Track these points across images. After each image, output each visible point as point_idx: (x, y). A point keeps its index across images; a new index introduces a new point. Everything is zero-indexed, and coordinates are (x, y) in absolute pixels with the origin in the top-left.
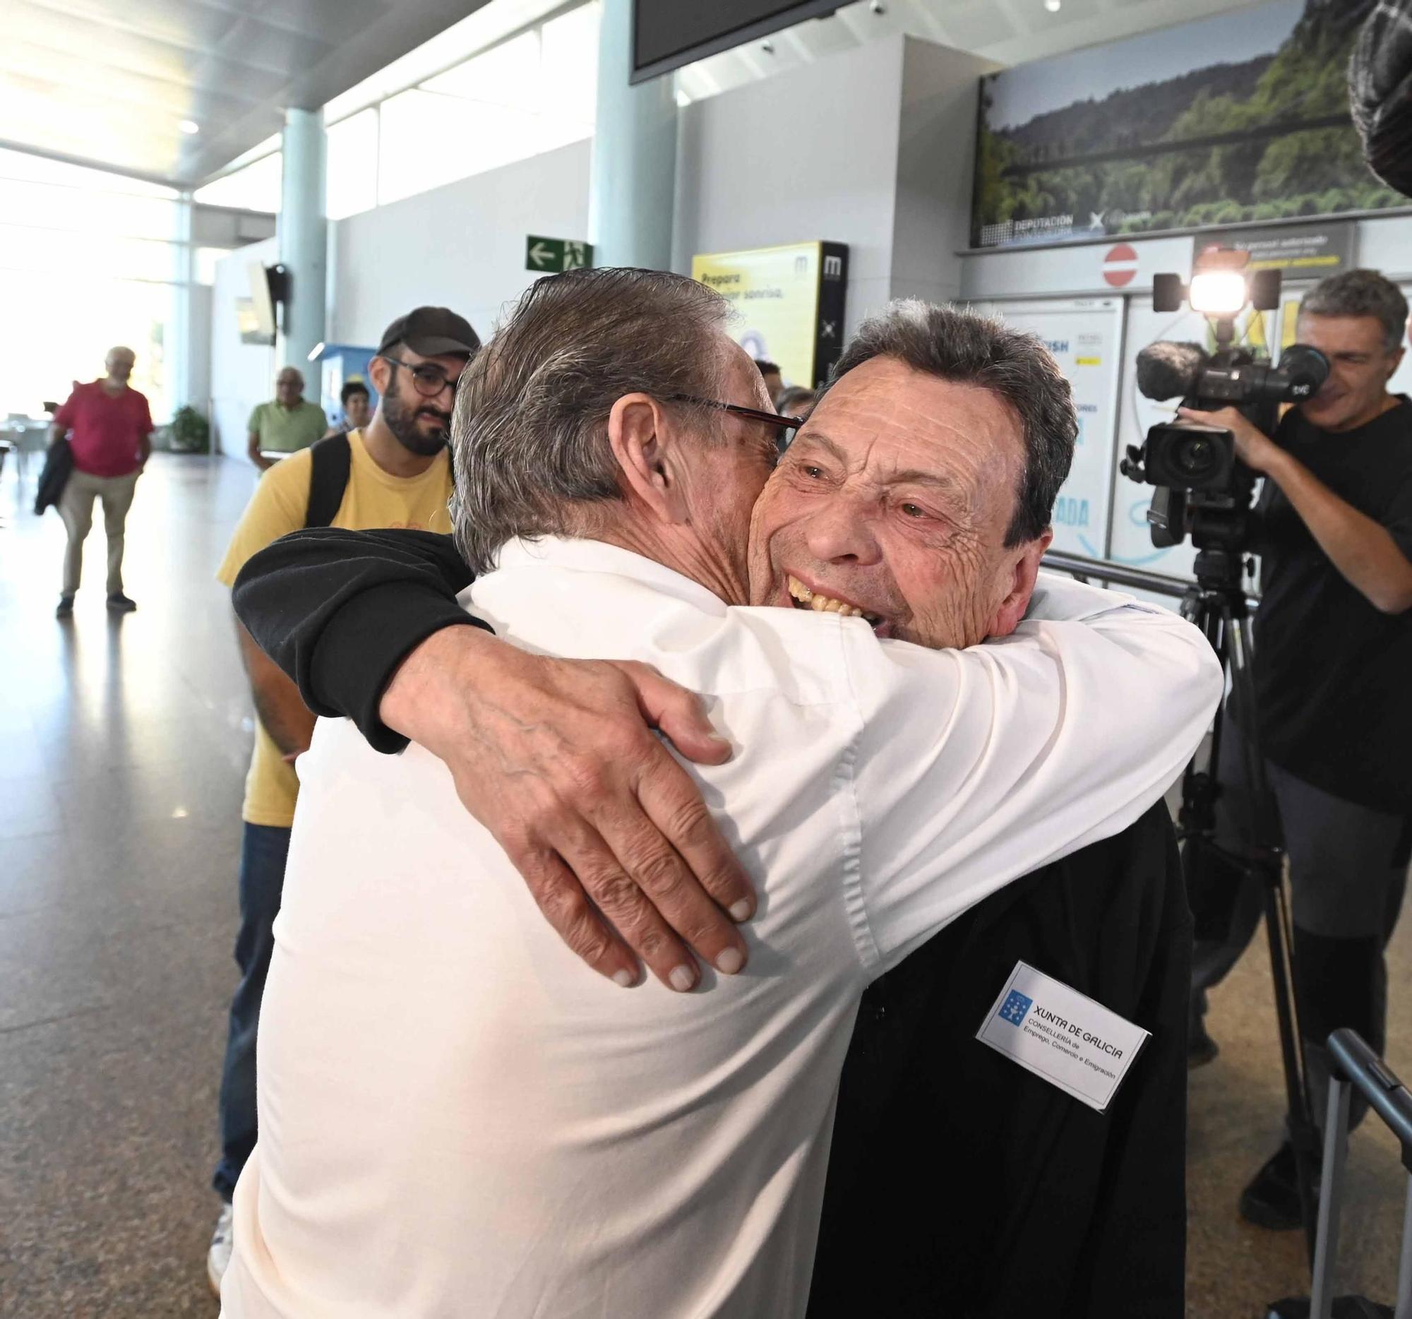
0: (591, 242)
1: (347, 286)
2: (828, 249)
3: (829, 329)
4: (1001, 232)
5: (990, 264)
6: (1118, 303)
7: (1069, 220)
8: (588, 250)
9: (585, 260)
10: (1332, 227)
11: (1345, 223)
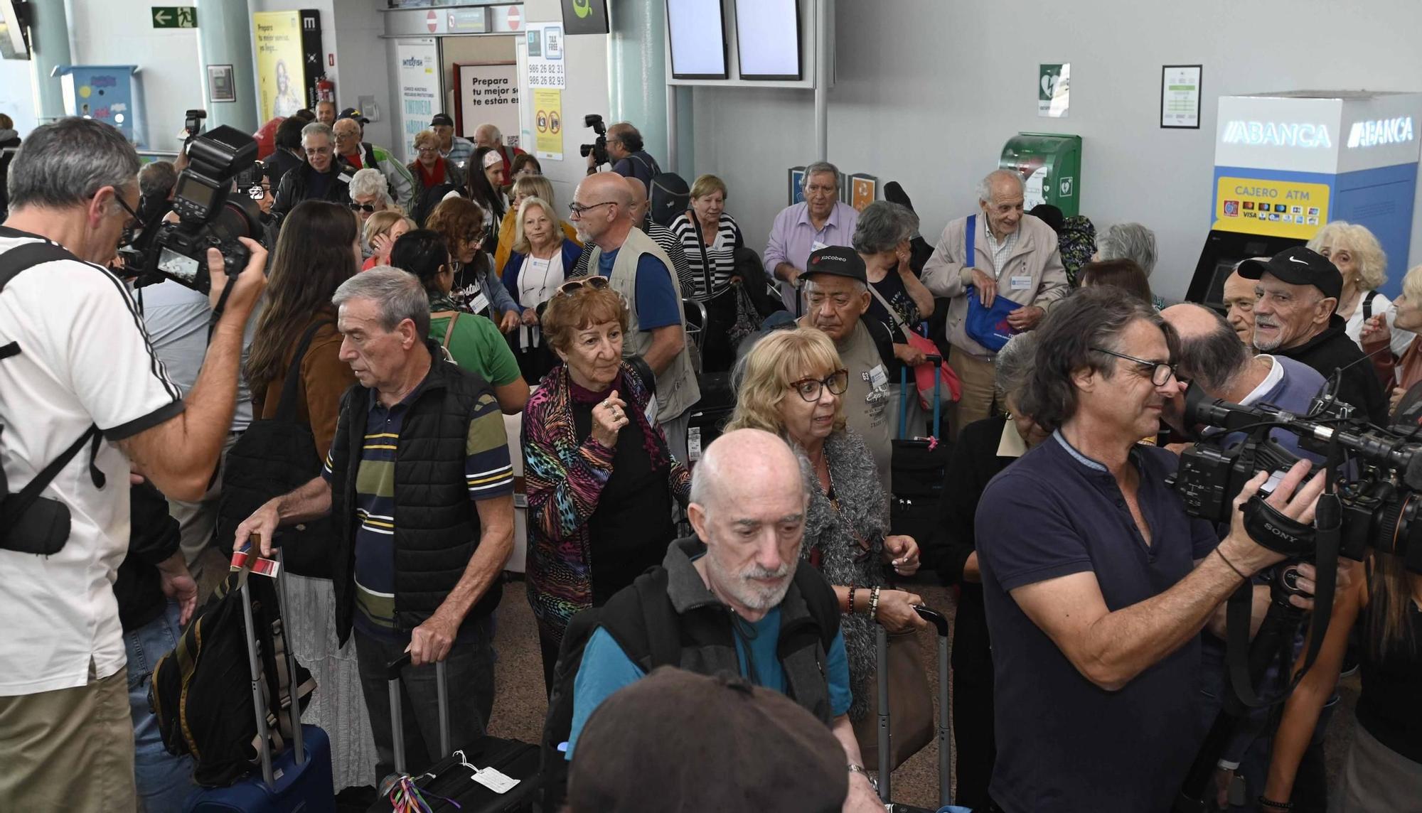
0: (195, 5)
2: (304, 14)
3: (312, 58)
6: (434, 40)
8: (193, 10)
9: (192, 17)
10: (483, 8)
11: (486, 6)
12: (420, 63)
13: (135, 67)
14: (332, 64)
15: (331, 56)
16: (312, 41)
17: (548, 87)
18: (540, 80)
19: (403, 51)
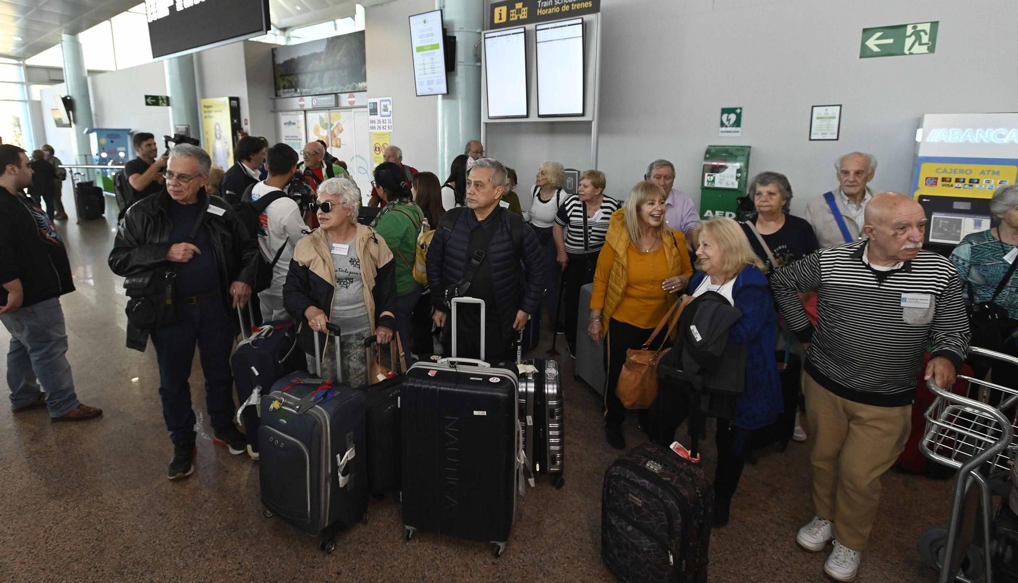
0: (169, 95)
1: (99, 104)
2: (231, 99)
3: (235, 121)
4: (281, 92)
5: (279, 101)
6: (303, 112)
7: (293, 90)
8: (167, 98)
9: (167, 101)
10: (334, 95)
11: (336, 94)
12: (294, 124)
13: (130, 130)
14: (246, 124)
15: (246, 120)
16: (235, 112)
17: (382, 131)
18: (377, 127)
19: (284, 118)
